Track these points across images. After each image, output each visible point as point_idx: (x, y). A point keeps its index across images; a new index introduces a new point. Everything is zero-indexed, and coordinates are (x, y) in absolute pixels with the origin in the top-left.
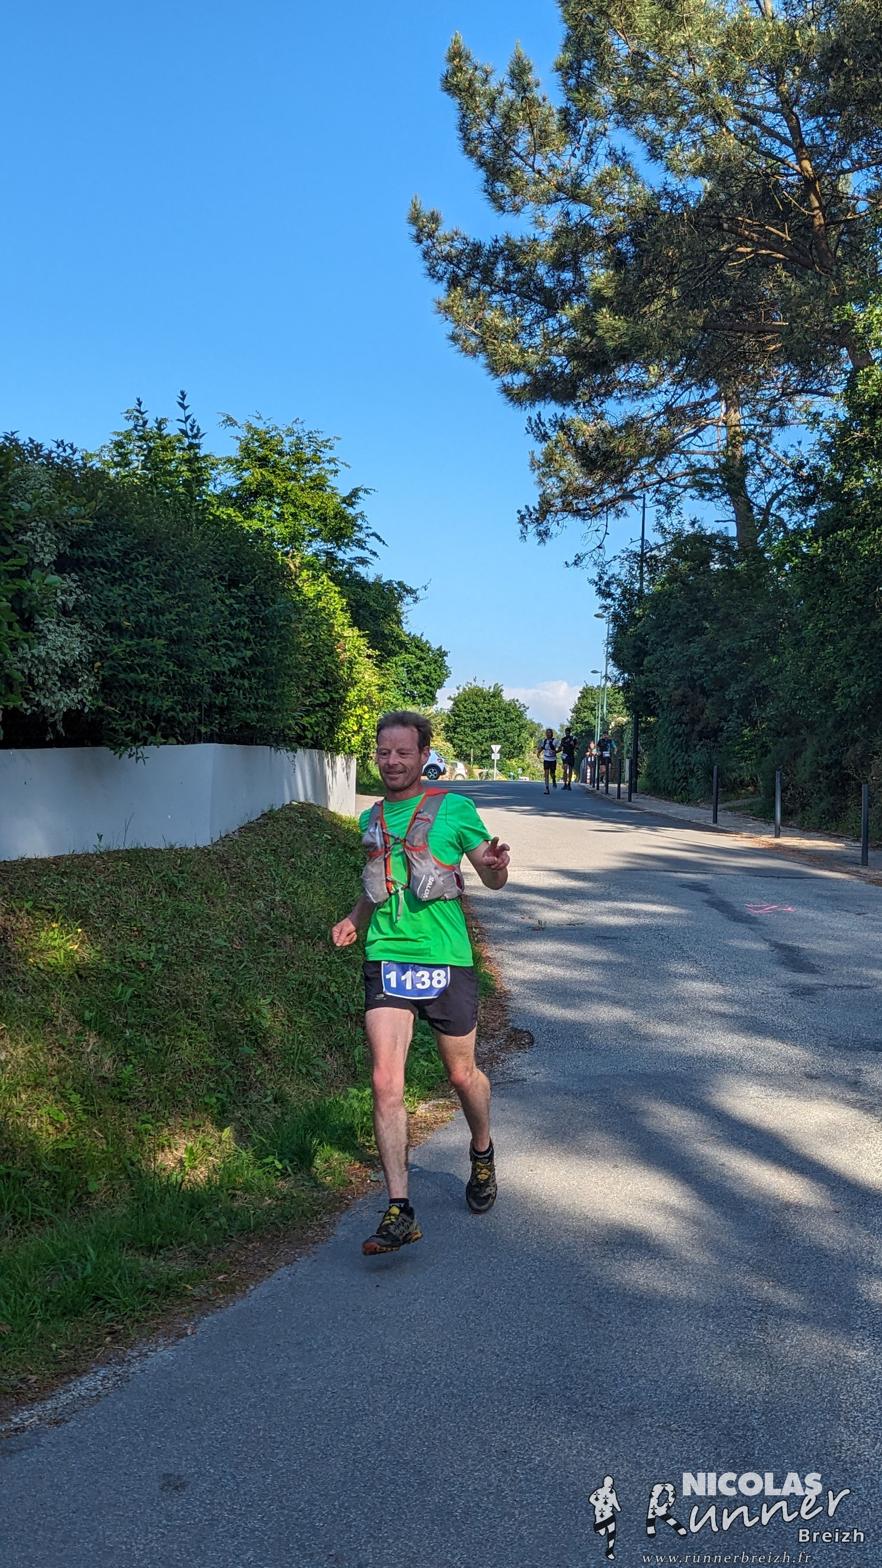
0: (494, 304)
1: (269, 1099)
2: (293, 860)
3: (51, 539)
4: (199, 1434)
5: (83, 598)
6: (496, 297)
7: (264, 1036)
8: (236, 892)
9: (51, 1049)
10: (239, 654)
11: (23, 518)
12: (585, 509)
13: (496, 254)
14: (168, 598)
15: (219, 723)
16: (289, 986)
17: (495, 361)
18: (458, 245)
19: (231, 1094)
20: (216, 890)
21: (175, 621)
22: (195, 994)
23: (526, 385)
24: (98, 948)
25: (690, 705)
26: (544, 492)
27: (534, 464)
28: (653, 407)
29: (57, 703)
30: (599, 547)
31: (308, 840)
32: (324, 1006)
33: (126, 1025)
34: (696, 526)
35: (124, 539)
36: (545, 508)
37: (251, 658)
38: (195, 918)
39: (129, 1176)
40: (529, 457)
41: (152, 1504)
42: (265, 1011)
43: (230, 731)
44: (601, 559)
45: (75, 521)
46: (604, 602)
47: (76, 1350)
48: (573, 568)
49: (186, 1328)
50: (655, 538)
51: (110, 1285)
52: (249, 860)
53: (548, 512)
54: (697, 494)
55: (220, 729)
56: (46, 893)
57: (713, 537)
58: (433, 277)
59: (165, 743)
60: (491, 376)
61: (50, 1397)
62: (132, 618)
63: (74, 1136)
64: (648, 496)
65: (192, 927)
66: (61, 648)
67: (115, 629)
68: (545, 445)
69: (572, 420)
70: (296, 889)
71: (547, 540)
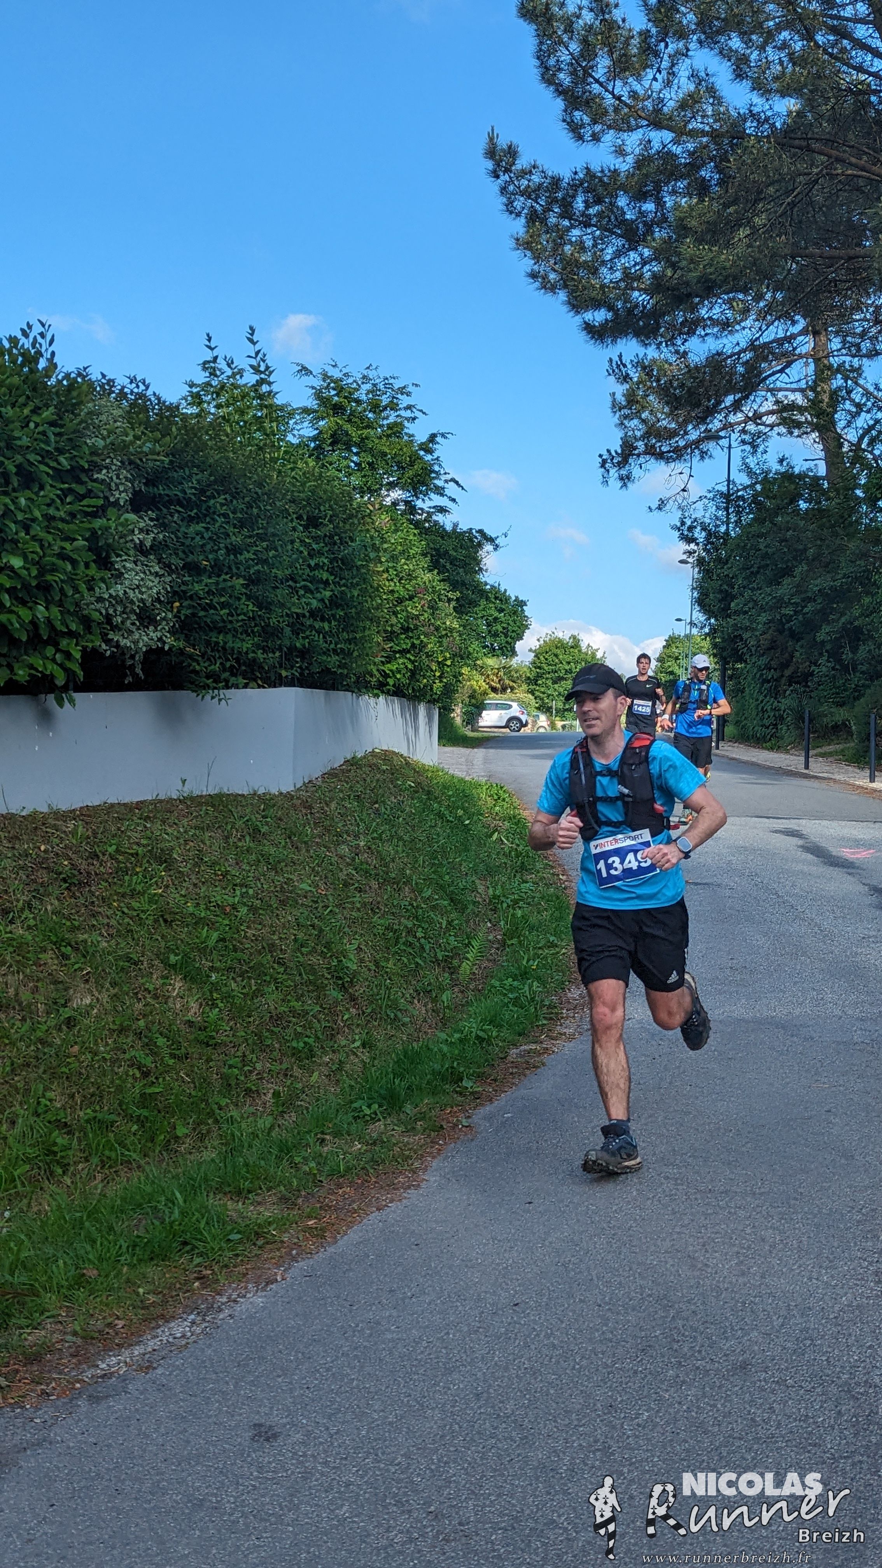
0: (574, 239)
1: (357, 1044)
2: (377, 806)
3: (126, 478)
4: (291, 1383)
5: (161, 536)
6: (576, 232)
7: (351, 982)
8: (320, 837)
9: (137, 994)
10: (318, 595)
11: (98, 455)
12: (669, 452)
13: (575, 186)
14: (246, 537)
15: (300, 667)
16: (375, 931)
17: (576, 298)
18: (536, 178)
19: (319, 1039)
20: (300, 834)
21: (253, 560)
22: (281, 938)
23: (606, 320)
24: (183, 892)
25: (779, 650)
26: (626, 434)
27: (616, 406)
28: (738, 344)
29: (136, 642)
30: (684, 490)
31: (391, 786)
32: (411, 951)
33: (212, 969)
34: (785, 463)
35: (198, 477)
36: (628, 450)
37: (331, 599)
38: (279, 862)
39: (216, 1121)
40: (610, 399)
41: (242, 1455)
42: (352, 957)
43: (311, 674)
44: (685, 503)
45: (150, 457)
46: (687, 547)
47: (164, 1295)
48: (655, 512)
49: (276, 1274)
50: (742, 479)
51: (197, 1230)
52: (333, 805)
53: (631, 454)
54: (783, 430)
55: (301, 674)
56: (129, 837)
57: (802, 476)
58: (511, 213)
59: (246, 686)
60: (572, 314)
61: (138, 1343)
62: (210, 556)
63: (161, 1080)
64: (734, 436)
65: (277, 872)
66: (138, 587)
67: (193, 569)
68: (626, 386)
69: (654, 361)
70: (381, 835)
71: (629, 485)
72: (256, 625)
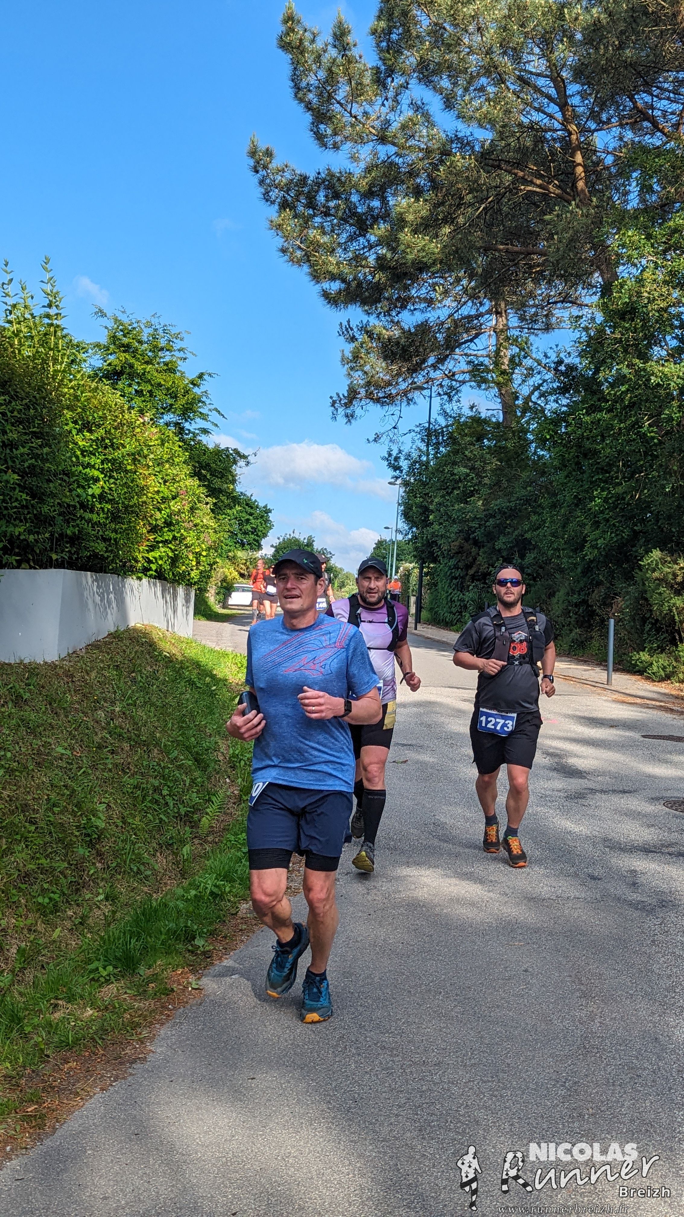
0: (316, 225)
1: (101, 897)
2: (133, 675)
6: (318, 219)
7: (99, 838)
8: (79, 703)
10: (90, 491)
12: (384, 397)
13: (318, 183)
15: (69, 552)
16: (125, 790)
17: (316, 270)
18: (288, 175)
19: (64, 894)
20: (60, 701)
21: (28, 455)
22: (34, 799)
23: (340, 290)
25: (465, 555)
26: (352, 382)
27: (344, 360)
28: (439, 318)
30: (394, 428)
31: (148, 657)
32: (156, 807)
34: (474, 410)
36: (352, 395)
38: (38, 727)
40: (340, 354)
42: (101, 815)
43: (79, 558)
44: (395, 439)
46: (394, 473)
50: (439, 421)
52: (93, 674)
53: (355, 398)
54: (475, 385)
55: (70, 558)
57: (487, 421)
58: (267, 200)
60: (313, 283)
64: (434, 388)
65: (35, 736)
68: (352, 345)
69: (375, 326)
70: (135, 702)
71: (353, 421)
72: (29, 513)
